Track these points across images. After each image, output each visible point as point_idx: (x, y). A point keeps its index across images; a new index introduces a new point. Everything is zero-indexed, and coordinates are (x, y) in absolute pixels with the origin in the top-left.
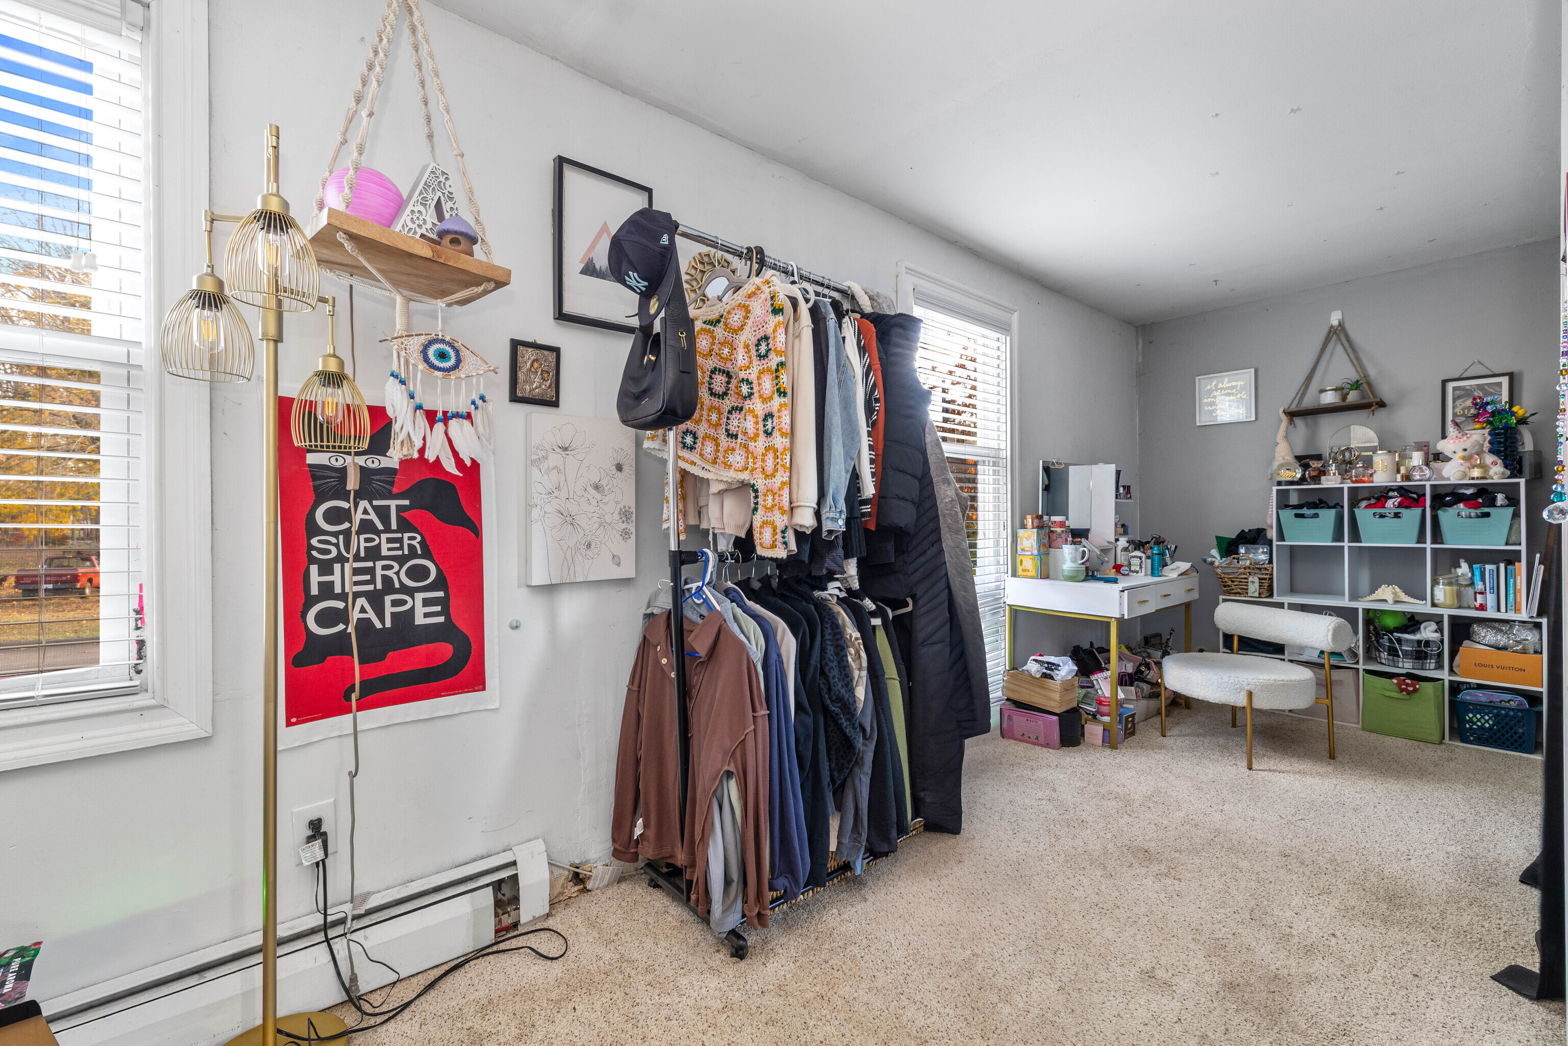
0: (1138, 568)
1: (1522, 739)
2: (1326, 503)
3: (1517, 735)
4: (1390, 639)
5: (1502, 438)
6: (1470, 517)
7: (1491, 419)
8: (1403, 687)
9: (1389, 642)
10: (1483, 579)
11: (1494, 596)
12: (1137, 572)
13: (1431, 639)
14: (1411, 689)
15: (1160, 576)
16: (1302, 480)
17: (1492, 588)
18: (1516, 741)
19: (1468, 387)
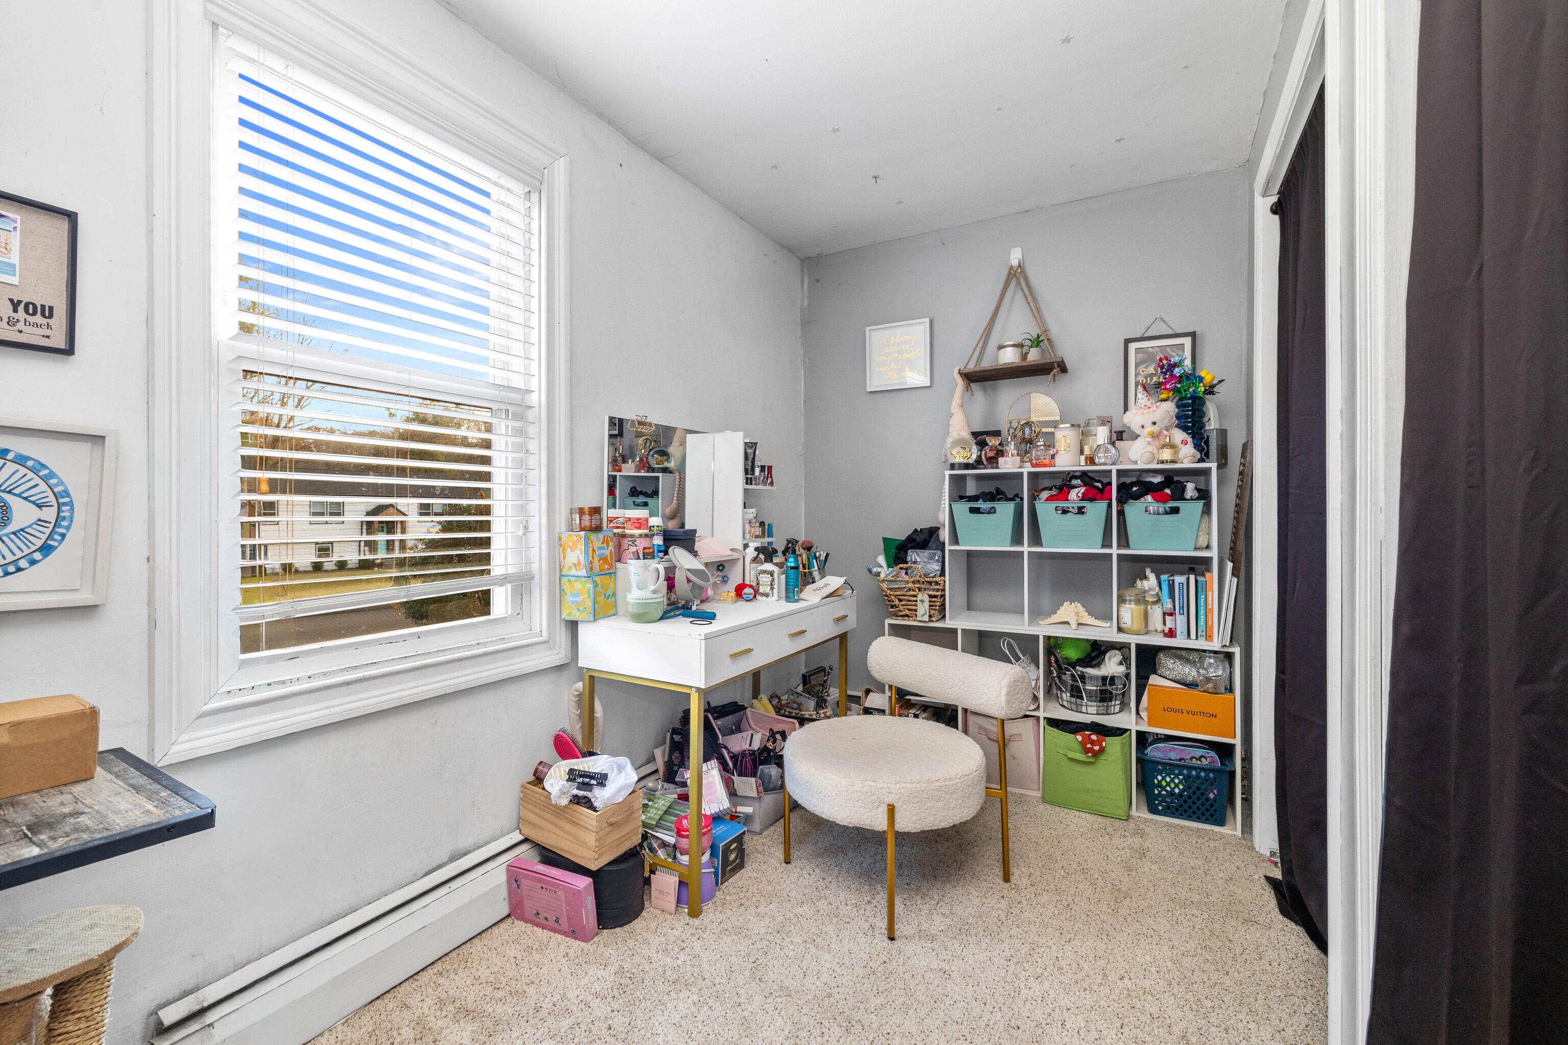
0: (768, 590)
1: (1214, 808)
2: (1003, 493)
3: (1209, 803)
4: (1073, 676)
5: (1189, 411)
6: (1159, 514)
7: (1179, 386)
8: (1089, 746)
9: (1072, 680)
10: (1172, 596)
11: (1185, 617)
12: (767, 595)
13: (1116, 674)
14: (1097, 748)
15: (797, 601)
16: (979, 463)
17: (1182, 608)
18: (1207, 810)
19: (1150, 350)
